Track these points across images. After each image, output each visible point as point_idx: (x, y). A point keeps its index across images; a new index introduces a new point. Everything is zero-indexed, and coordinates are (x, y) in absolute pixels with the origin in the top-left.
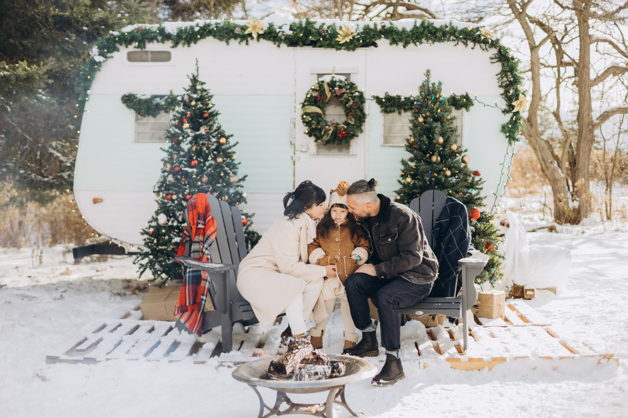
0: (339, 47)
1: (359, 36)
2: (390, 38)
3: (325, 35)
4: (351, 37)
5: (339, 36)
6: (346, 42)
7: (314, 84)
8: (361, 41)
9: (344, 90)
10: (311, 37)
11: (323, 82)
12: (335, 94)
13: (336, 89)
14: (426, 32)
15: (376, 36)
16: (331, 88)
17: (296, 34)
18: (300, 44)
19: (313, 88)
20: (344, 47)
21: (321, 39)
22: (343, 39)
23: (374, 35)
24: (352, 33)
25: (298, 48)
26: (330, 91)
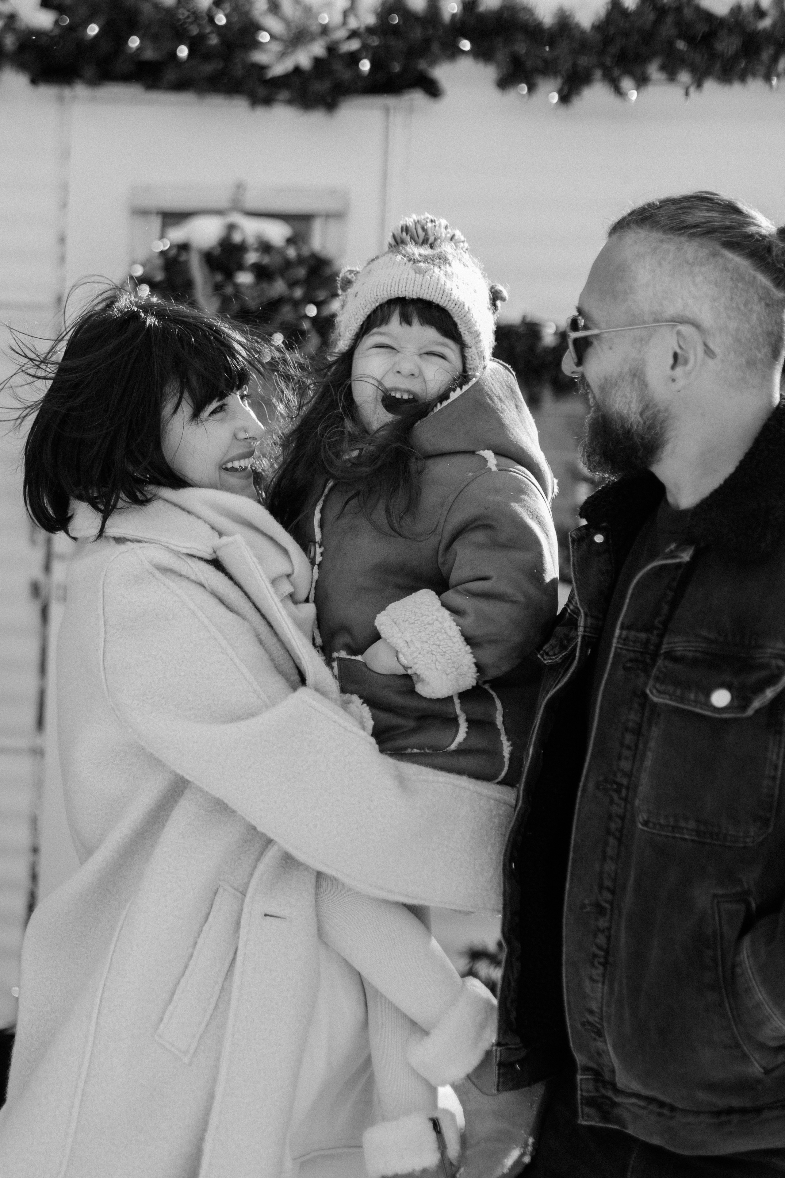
0: (262, 91)
1: (354, 45)
2: (501, 55)
3: (202, 38)
4: (318, 49)
5: (264, 37)
6: (297, 70)
7: (141, 254)
8: (365, 66)
9: (279, 287)
10: (134, 42)
11: (184, 247)
12: (235, 306)
13: (245, 278)
14: (668, 29)
15: (435, 47)
16: (219, 278)
17: (71, 28)
18: (89, 71)
19: (139, 271)
20: (284, 95)
21: (183, 52)
22: (283, 55)
23: (427, 42)
24: (325, 30)
25: (80, 90)
26: (218, 288)
